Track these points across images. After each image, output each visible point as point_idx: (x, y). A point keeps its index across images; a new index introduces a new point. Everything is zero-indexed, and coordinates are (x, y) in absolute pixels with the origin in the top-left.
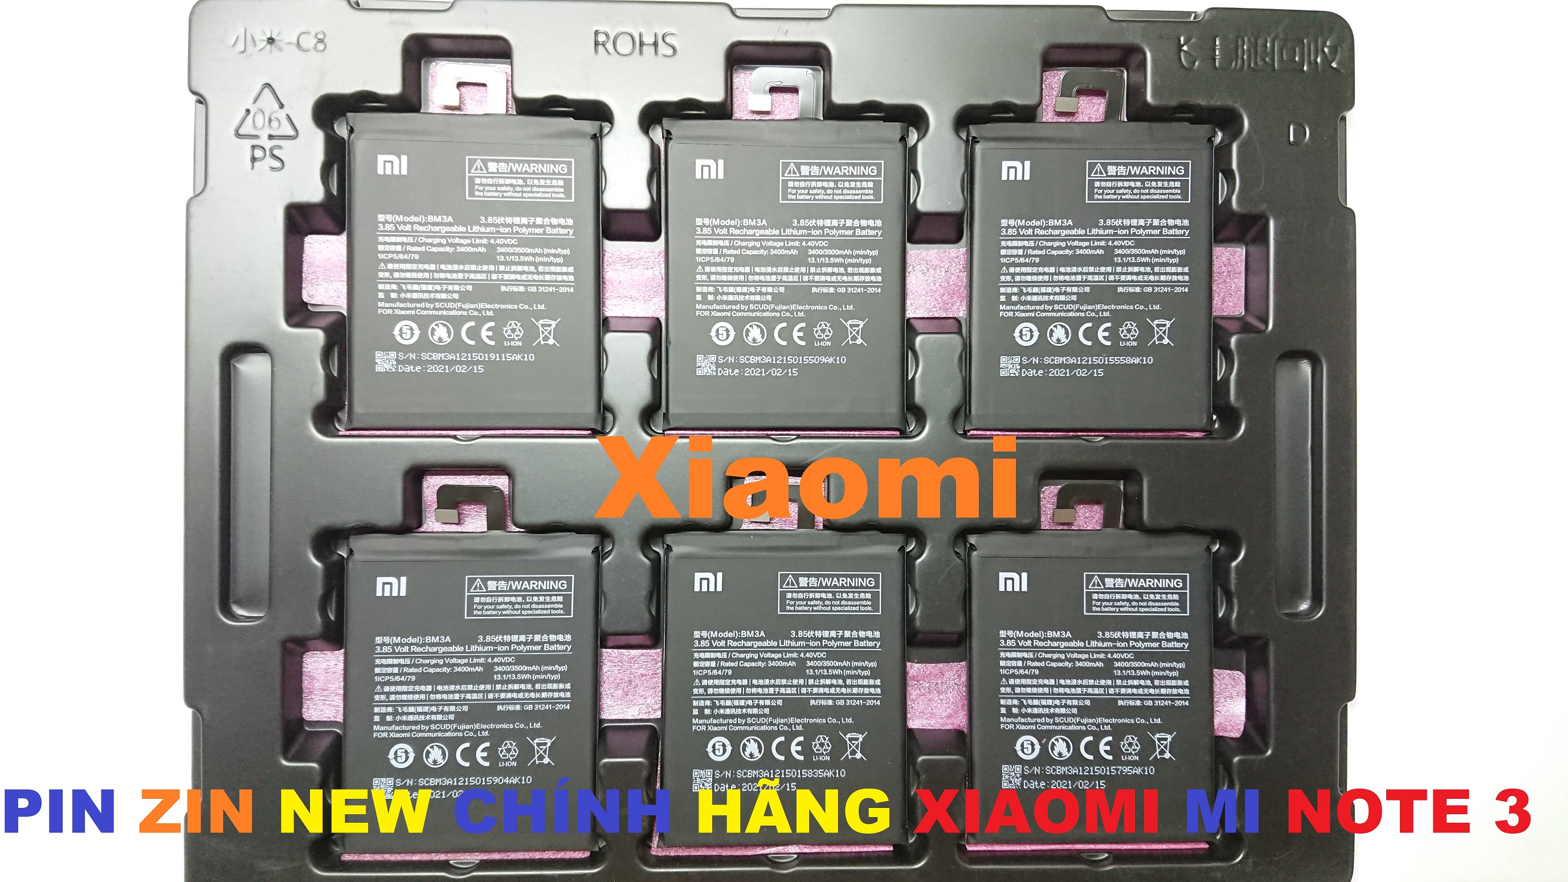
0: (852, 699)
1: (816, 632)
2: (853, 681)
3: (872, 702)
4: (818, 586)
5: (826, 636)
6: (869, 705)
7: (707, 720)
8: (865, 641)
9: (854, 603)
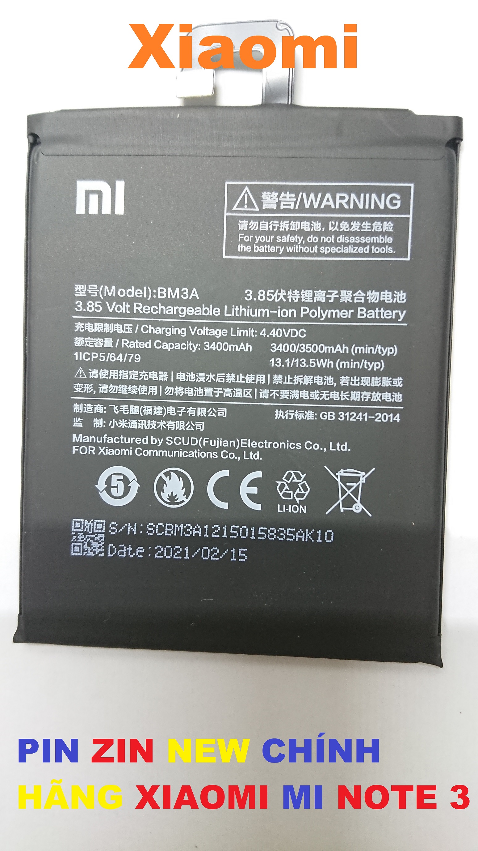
0: (350, 410)
1: (290, 292)
2: (354, 379)
3: (385, 417)
4: (297, 208)
5: (307, 300)
6: (380, 421)
7: (98, 437)
8: (377, 309)
9: (360, 240)
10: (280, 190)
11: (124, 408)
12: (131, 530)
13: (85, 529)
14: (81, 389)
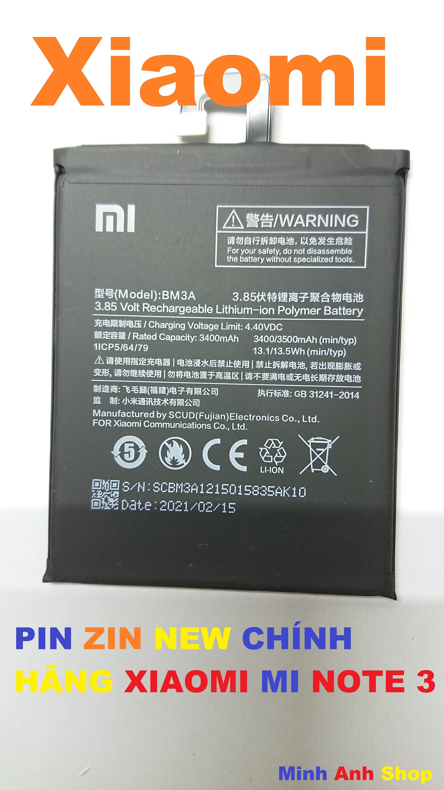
0: (319, 389)
1: (269, 294)
2: (321, 364)
3: (347, 394)
4: (274, 226)
5: (283, 300)
6: (343, 398)
7: (113, 412)
8: (340, 307)
9: (326, 252)
10: (261, 212)
11: (135, 389)
12: (140, 488)
13: (103, 487)
14: (100, 373)
